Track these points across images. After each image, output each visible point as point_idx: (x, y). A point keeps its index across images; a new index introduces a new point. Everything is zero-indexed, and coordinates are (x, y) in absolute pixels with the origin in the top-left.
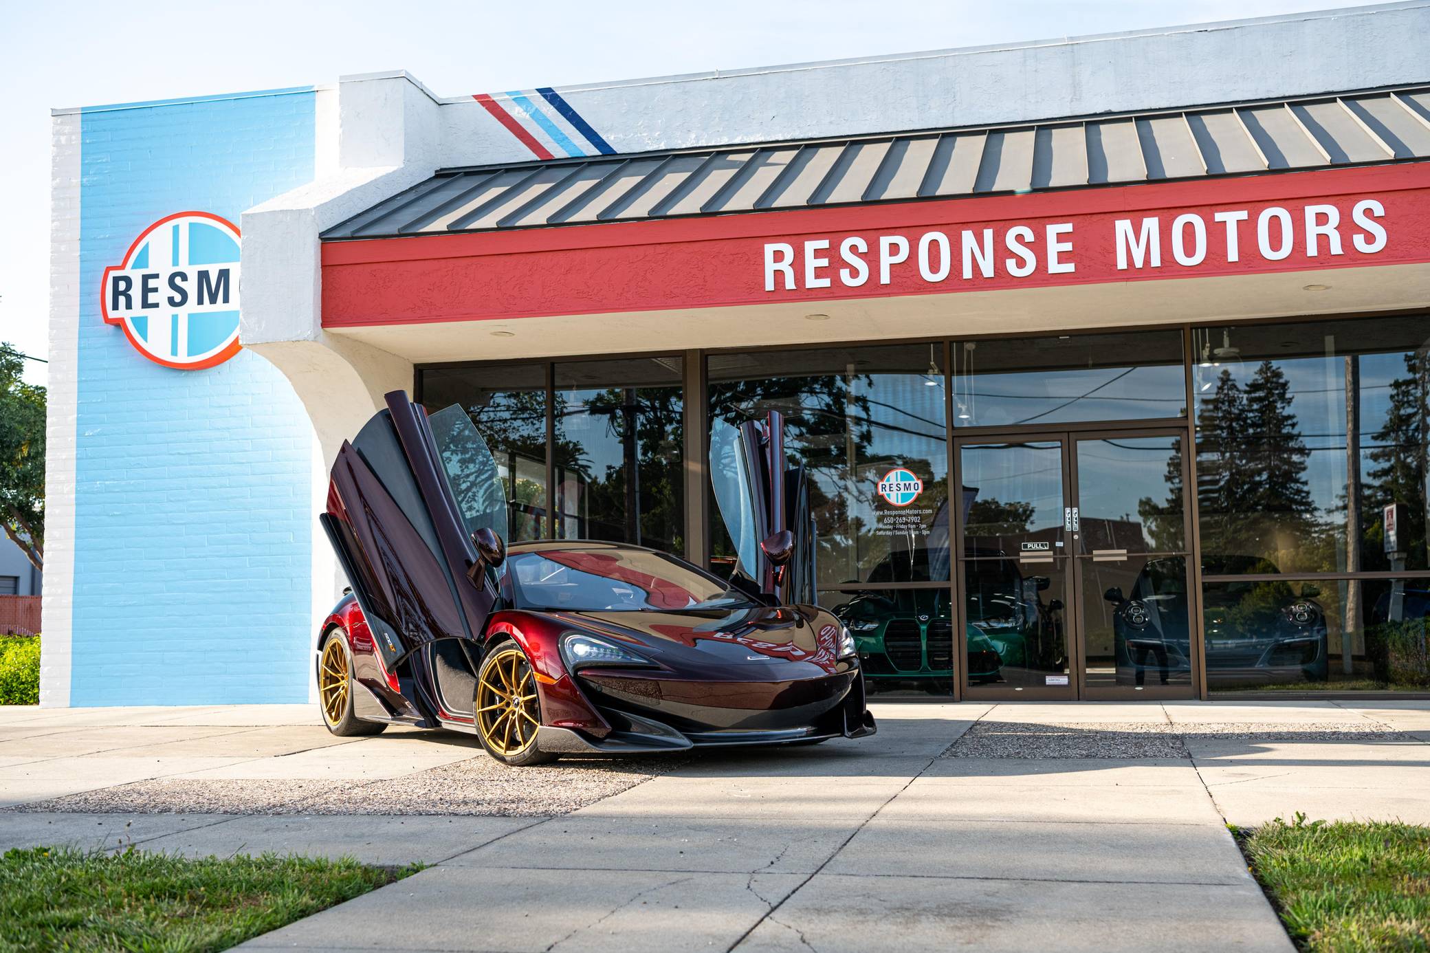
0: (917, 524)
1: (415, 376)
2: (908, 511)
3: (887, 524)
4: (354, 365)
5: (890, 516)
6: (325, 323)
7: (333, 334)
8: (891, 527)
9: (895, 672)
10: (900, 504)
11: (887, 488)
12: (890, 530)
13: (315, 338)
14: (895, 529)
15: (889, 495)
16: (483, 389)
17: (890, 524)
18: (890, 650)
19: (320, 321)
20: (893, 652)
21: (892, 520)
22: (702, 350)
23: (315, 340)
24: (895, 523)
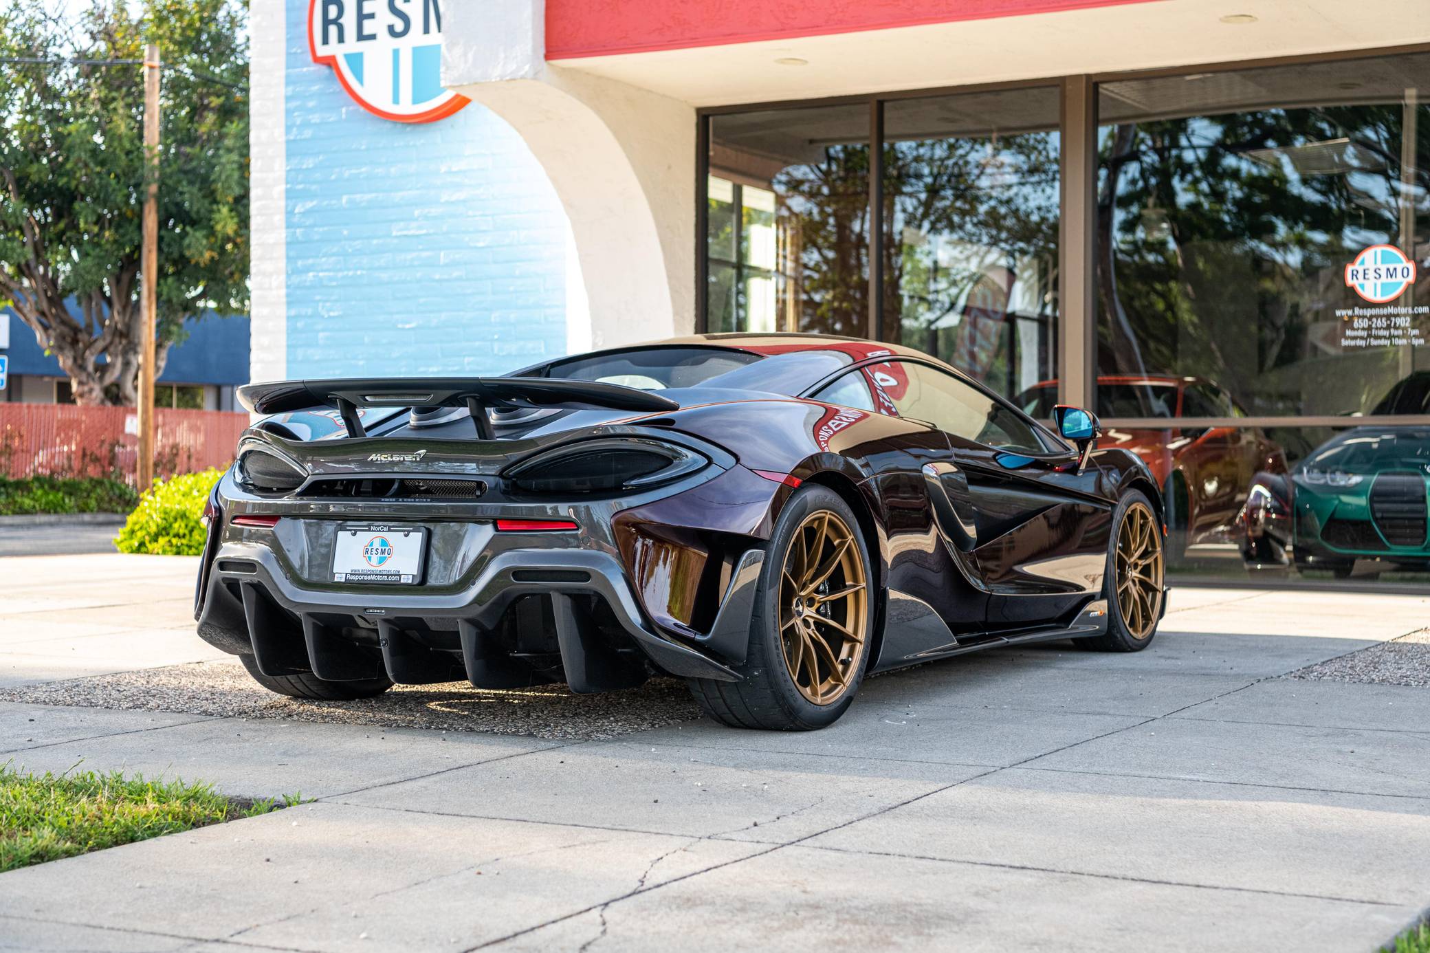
0: (1405, 329)
1: (698, 124)
2: (1391, 310)
3: (1358, 329)
4: (598, 111)
5: (1364, 317)
6: (551, 52)
7: (564, 69)
8: (1365, 334)
9: (1388, 549)
10: (1379, 298)
11: (1361, 275)
12: (1362, 338)
13: (536, 74)
14: (1369, 336)
15: (1362, 286)
16: (811, 141)
17: (1363, 329)
18: (1379, 515)
19: (542, 51)
20: (1382, 518)
21: (1365, 323)
22: (1088, 76)
23: (535, 77)
24: (1370, 328)
